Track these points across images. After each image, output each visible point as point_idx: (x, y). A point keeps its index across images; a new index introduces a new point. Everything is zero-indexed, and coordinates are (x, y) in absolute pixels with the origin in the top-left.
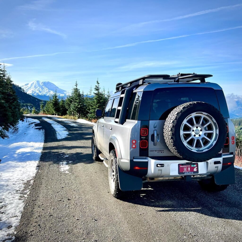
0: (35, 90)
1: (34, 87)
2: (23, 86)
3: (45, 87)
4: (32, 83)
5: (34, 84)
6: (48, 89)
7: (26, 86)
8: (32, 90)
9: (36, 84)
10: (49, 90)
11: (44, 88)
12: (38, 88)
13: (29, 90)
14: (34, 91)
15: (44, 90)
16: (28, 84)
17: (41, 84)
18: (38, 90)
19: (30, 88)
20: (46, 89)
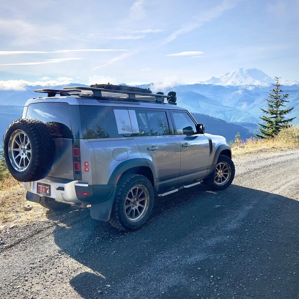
0: (236, 81)
1: (235, 77)
2: (223, 76)
3: (250, 76)
4: (234, 71)
5: (236, 74)
6: (252, 78)
7: (227, 76)
8: (232, 80)
9: (238, 73)
10: (254, 80)
11: (248, 78)
12: (241, 77)
13: (228, 80)
14: (234, 82)
15: (248, 80)
16: (229, 73)
17: (244, 72)
18: (239, 81)
19: (231, 78)
20: (250, 79)
